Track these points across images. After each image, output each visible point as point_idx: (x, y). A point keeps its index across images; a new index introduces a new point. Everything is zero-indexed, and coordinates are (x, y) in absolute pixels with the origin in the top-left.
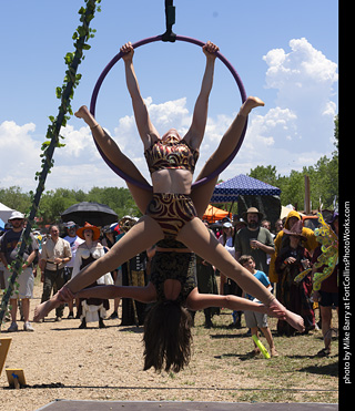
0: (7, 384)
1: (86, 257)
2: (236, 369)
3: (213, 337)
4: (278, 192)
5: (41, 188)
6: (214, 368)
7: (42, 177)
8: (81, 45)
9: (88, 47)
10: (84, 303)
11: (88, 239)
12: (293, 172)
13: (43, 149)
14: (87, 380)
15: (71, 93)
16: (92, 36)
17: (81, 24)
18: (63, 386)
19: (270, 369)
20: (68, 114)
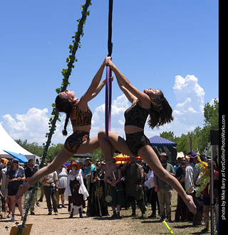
1: (73, 179)
3: (142, 222)
4: (175, 145)
5: (49, 142)
8: (71, 66)
9: (74, 67)
10: (72, 204)
11: (74, 170)
12: (183, 134)
13: (50, 120)
16: (76, 61)
17: (71, 54)
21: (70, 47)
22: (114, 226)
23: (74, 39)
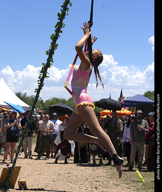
0: (18, 188)
2: (127, 186)
6: (117, 185)
7: (38, 91)
8: (58, 31)
9: (62, 32)
13: (39, 78)
14: (56, 188)
15: (53, 53)
16: (64, 27)
17: (59, 21)
18: (44, 190)
19: (143, 187)
20: (51, 62)
21: (59, 15)
22: (94, 173)
23: (62, 8)
